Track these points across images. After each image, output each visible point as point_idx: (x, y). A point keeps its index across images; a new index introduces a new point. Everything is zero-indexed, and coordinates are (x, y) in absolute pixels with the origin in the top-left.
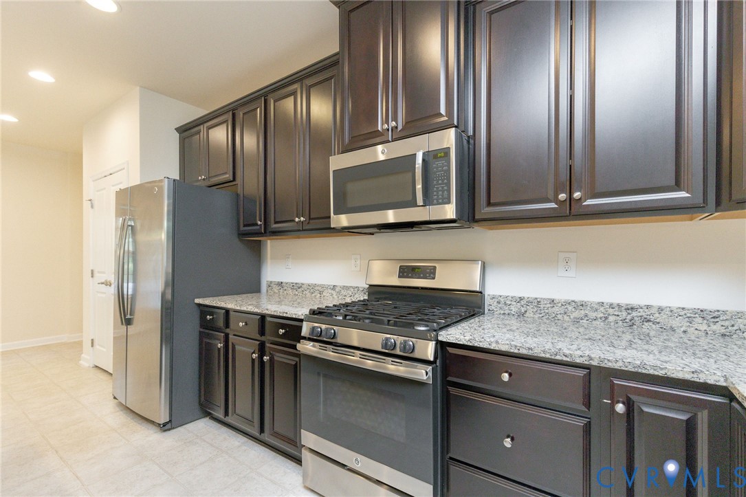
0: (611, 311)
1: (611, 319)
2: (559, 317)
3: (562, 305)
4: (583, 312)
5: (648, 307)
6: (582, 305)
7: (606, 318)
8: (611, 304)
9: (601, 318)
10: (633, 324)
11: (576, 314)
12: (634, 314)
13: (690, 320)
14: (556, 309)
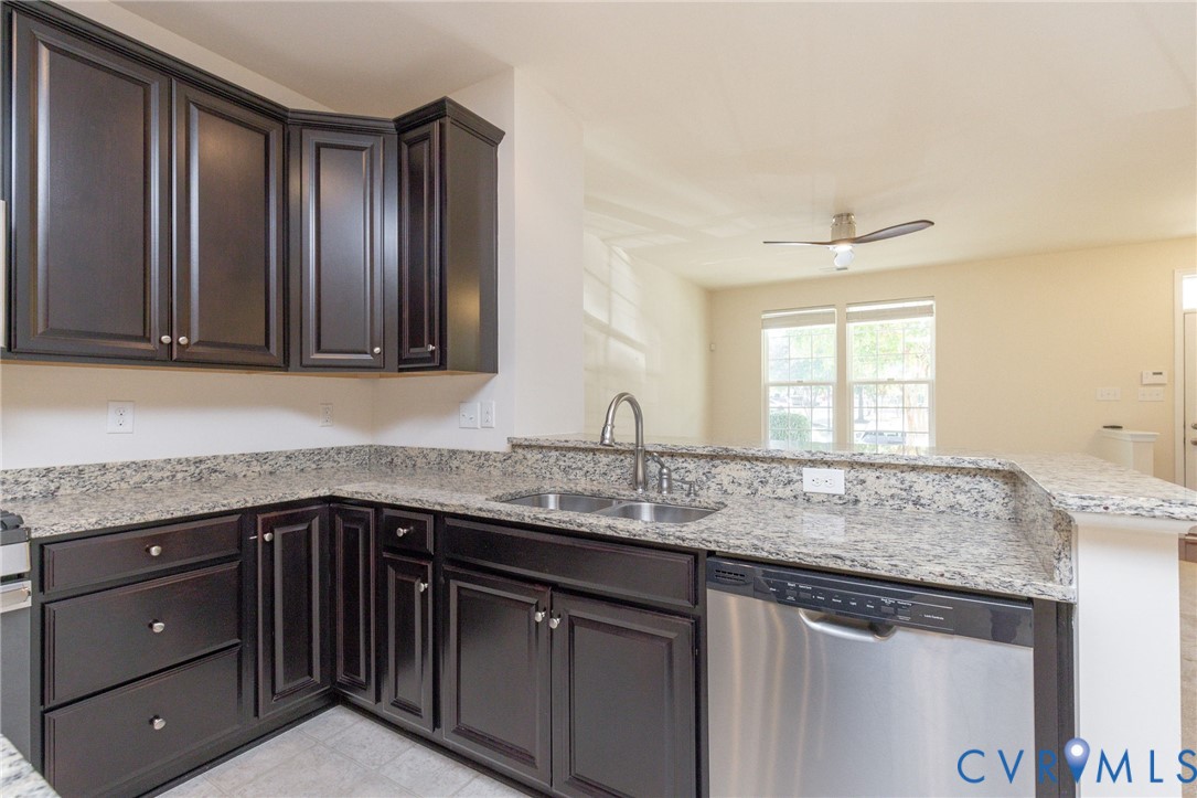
0: (179, 467)
1: (179, 476)
2: (114, 485)
3: (118, 470)
4: (146, 474)
5: (215, 457)
6: (145, 466)
7: (174, 476)
8: (179, 460)
9: (168, 477)
10: (202, 477)
11: (138, 478)
12: (203, 467)
13: (249, 464)
14: (109, 476)
